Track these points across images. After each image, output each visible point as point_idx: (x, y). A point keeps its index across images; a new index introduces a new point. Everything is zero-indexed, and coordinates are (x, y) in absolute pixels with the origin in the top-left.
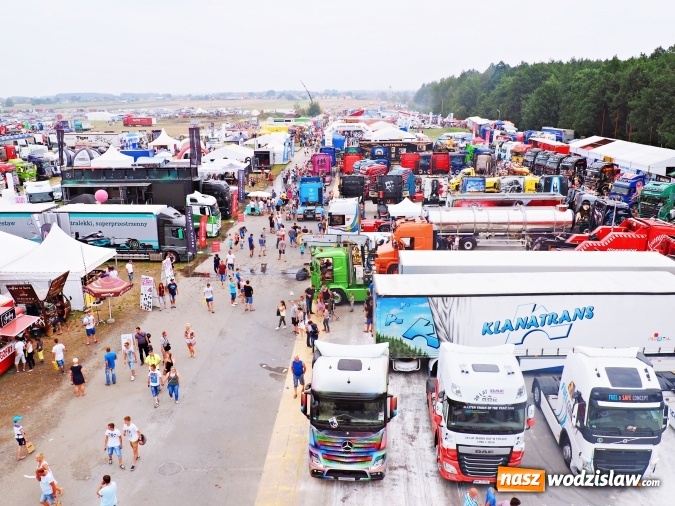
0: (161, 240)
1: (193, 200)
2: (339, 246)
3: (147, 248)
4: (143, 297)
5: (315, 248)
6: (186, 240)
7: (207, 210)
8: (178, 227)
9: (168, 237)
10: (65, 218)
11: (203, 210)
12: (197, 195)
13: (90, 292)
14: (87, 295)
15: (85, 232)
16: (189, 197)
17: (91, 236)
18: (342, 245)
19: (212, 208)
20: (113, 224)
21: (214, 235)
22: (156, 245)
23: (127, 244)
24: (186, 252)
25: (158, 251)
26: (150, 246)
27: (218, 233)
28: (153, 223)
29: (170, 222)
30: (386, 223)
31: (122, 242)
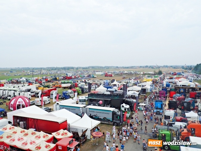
0: (113, 119)
1: (123, 106)
2: (168, 130)
3: (109, 120)
4: (106, 138)
5: (160, 129)
6: (120, 120)
7: (126, 109)
8: (118, 115)
9: (115, 118)
10: (88, 110)
11: (125, 109)
12: (124, 104)
13: (93, 136)
14: (92, 136)
15: (93, 114)
16: (122, 105)
17: (94, 115)
18: (169, 130)
19: (128, 109)
20: (100, 113)
21: (128, 117)
22: (111, 120)
23: (103, 119)
24: (120, 123)
25: (112, 122)
26: (110, 120)
27: (129, 117)
28: (111, 114)
29: (116, 114)
30: (184, 119)
31: (102, 118)
